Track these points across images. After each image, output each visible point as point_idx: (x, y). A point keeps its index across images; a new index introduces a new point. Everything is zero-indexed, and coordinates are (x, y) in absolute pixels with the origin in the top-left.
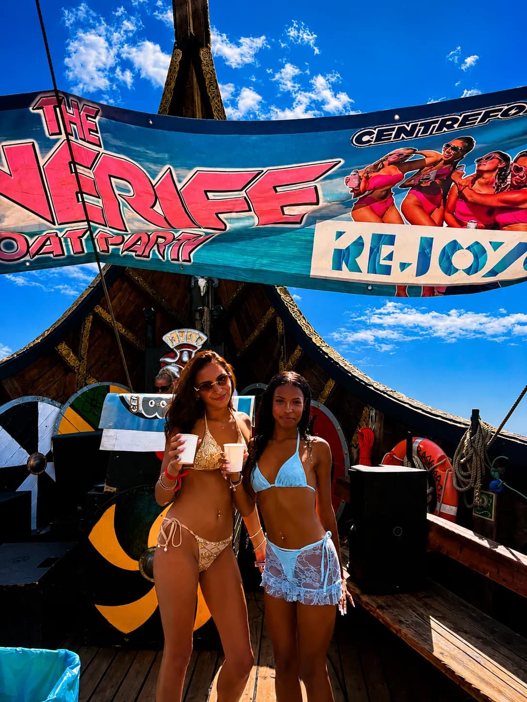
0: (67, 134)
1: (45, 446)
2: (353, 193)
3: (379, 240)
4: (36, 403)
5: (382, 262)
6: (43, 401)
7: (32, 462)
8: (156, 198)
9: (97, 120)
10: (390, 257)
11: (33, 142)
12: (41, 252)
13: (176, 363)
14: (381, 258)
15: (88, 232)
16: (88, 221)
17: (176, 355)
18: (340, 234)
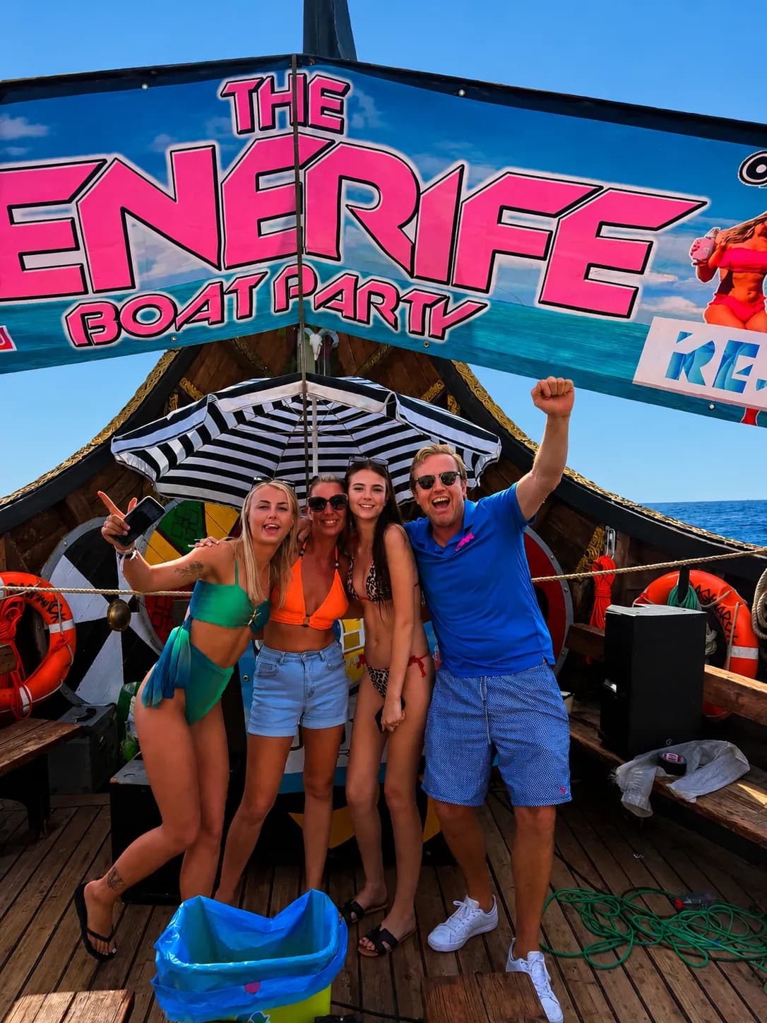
2: (697, 266)
7: (113, 613)
11: (213, 145)
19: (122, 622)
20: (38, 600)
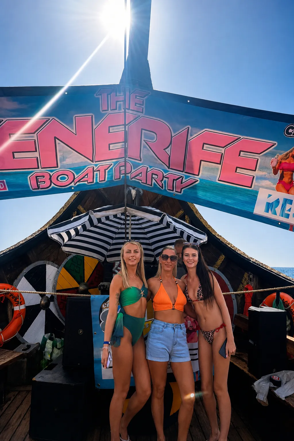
2: (273, 169)
3: (286, 201)
4: (45, 265)
5: (286, 212)
6: (49, 264)
7: (42, 302)
10: (290, 210)
14: (286, 210)
18: (270, 196)
19: (46, 306)
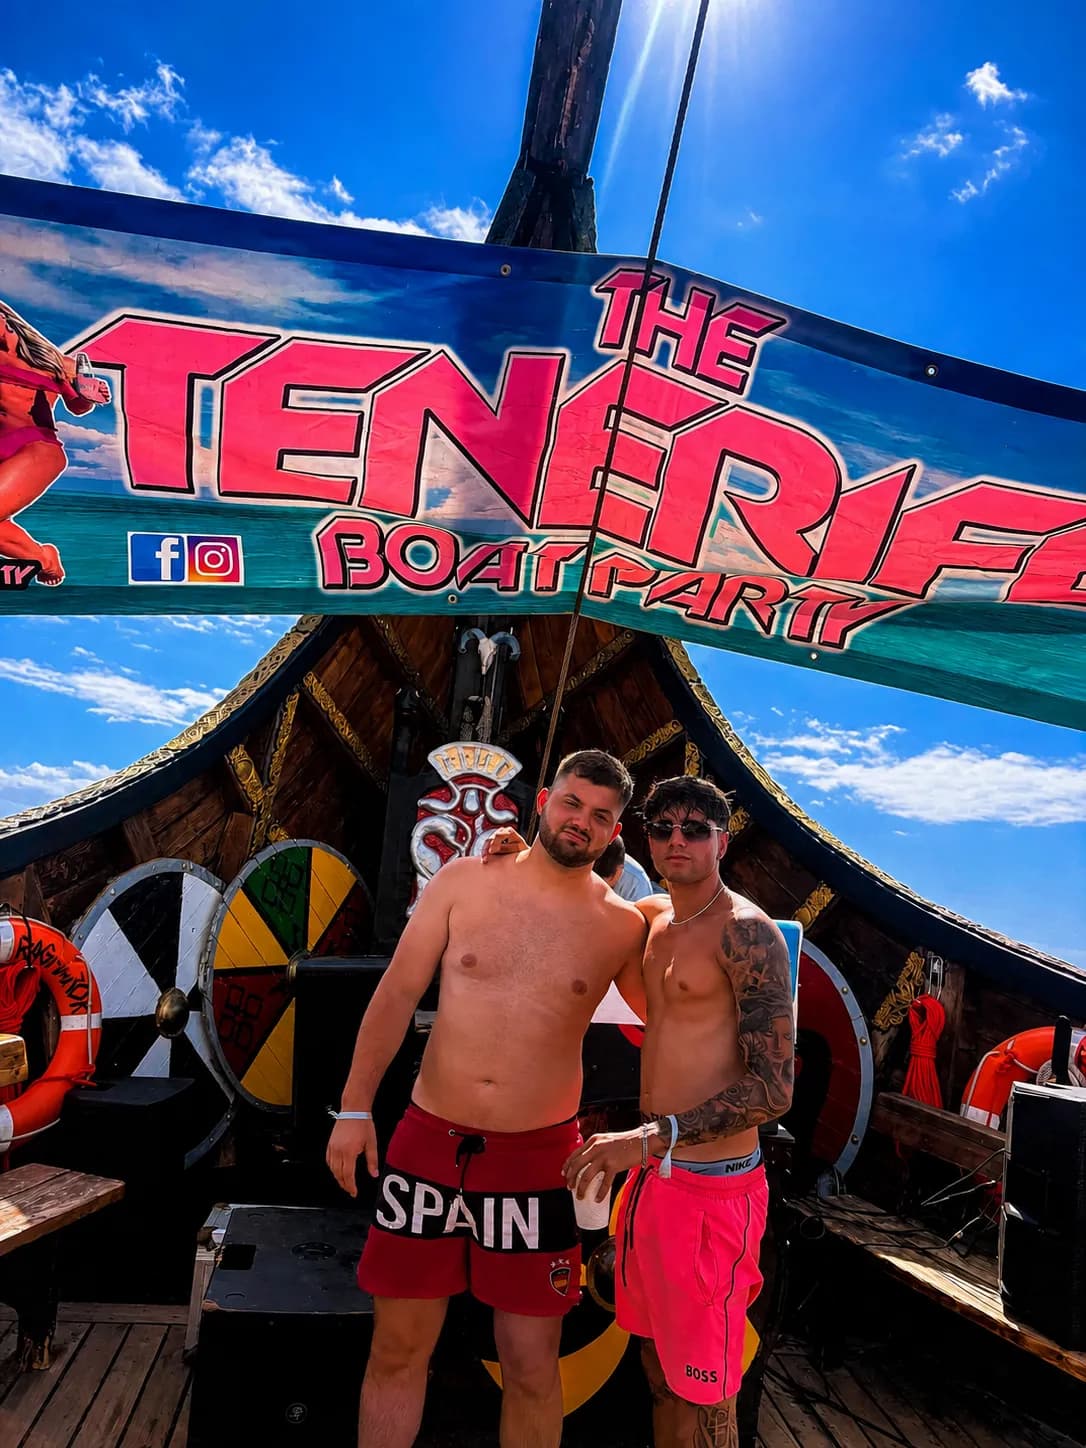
0: (633, 350)
1: (188, 973)
4: (180, 876)
6: (191, 871)
7: (165, 1009)
8: (831, 512)
9: (760, 341)
11: (564, 355)
12: (475, 578)
13: (450, 812)
15: (584, 553)
16: (594, 529)
17: (452, 796)
19: (174, 1026)
20: (56, 972)
